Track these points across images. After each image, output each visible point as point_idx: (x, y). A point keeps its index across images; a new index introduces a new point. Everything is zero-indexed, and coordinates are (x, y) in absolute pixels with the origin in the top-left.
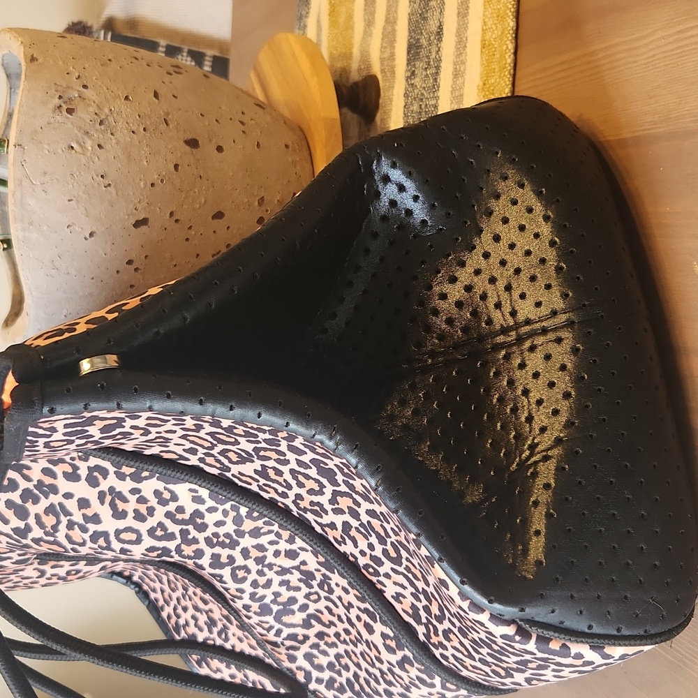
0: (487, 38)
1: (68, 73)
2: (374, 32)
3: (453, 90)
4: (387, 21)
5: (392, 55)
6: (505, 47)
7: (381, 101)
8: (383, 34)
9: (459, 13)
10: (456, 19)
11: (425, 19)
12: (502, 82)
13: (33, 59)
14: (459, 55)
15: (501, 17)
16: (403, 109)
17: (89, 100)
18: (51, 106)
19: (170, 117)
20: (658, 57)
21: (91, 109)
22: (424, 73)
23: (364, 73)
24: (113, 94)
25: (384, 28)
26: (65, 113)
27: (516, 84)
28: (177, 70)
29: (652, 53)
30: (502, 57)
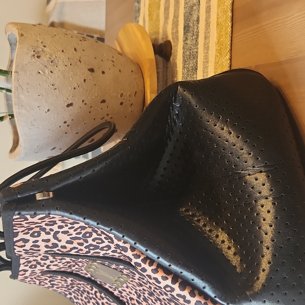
0: (219, 21)
1: (37, 41)
2: (169, 22)
3: (205, 44)
4: (175, 16)
5: (177, 32)
6: (227, 25)
7: (172, 51)
8: (172, 22)
9: (206, 11)
10: (205, 14)
11: (191, 15)
12: (226, 40)
13: (22, 35)
14: (207, 30)
15: (225, 12)
16: (182, 54)
17: (46, 52)
18: (30, 55)
19: (81, 59)
20: (296, 24)
21: (47, 56)
22: (192, 38)
23: (165, 40)
24: (57, 49)
25: (173, 20)
26: (36, 58)
27: (233, 40)
28: (84, 39)
29: (293, 23)
30: (226, 29)
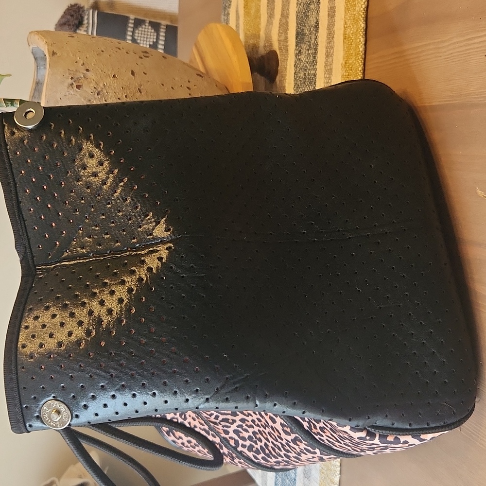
0: (347, 33)
1: (76, 62)
2: (274, 22)
3: (326, 65)
4: (282, 15)
5: (286, 38)
6: (358, 40)
7: (279, 68)
8: (279, 24)
9: (329, 14)
10: (327, 18)
11: (307, 16)
12: (357, 63)
13: (54, 54)
14: (329, 43)
15: (356, 21)
16: (293, 75)
17: (90, 79)
18: (66, 84)
19: (142, 87)
20: (454, 54)
21: (92, 85)
22: (307, 52)
23: (268, 49)
24: (105, 74)
25: (281, 20)
26: (75, 88)
27: (366, 64)
28: (145, 54)
29: (451, 52)
30: (357, 46)
